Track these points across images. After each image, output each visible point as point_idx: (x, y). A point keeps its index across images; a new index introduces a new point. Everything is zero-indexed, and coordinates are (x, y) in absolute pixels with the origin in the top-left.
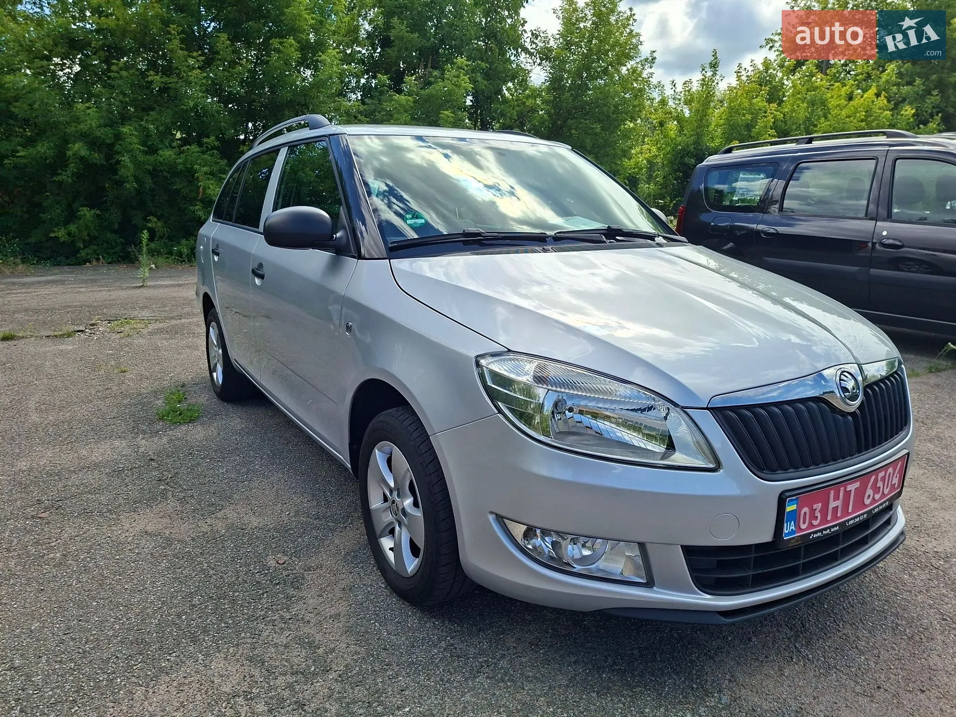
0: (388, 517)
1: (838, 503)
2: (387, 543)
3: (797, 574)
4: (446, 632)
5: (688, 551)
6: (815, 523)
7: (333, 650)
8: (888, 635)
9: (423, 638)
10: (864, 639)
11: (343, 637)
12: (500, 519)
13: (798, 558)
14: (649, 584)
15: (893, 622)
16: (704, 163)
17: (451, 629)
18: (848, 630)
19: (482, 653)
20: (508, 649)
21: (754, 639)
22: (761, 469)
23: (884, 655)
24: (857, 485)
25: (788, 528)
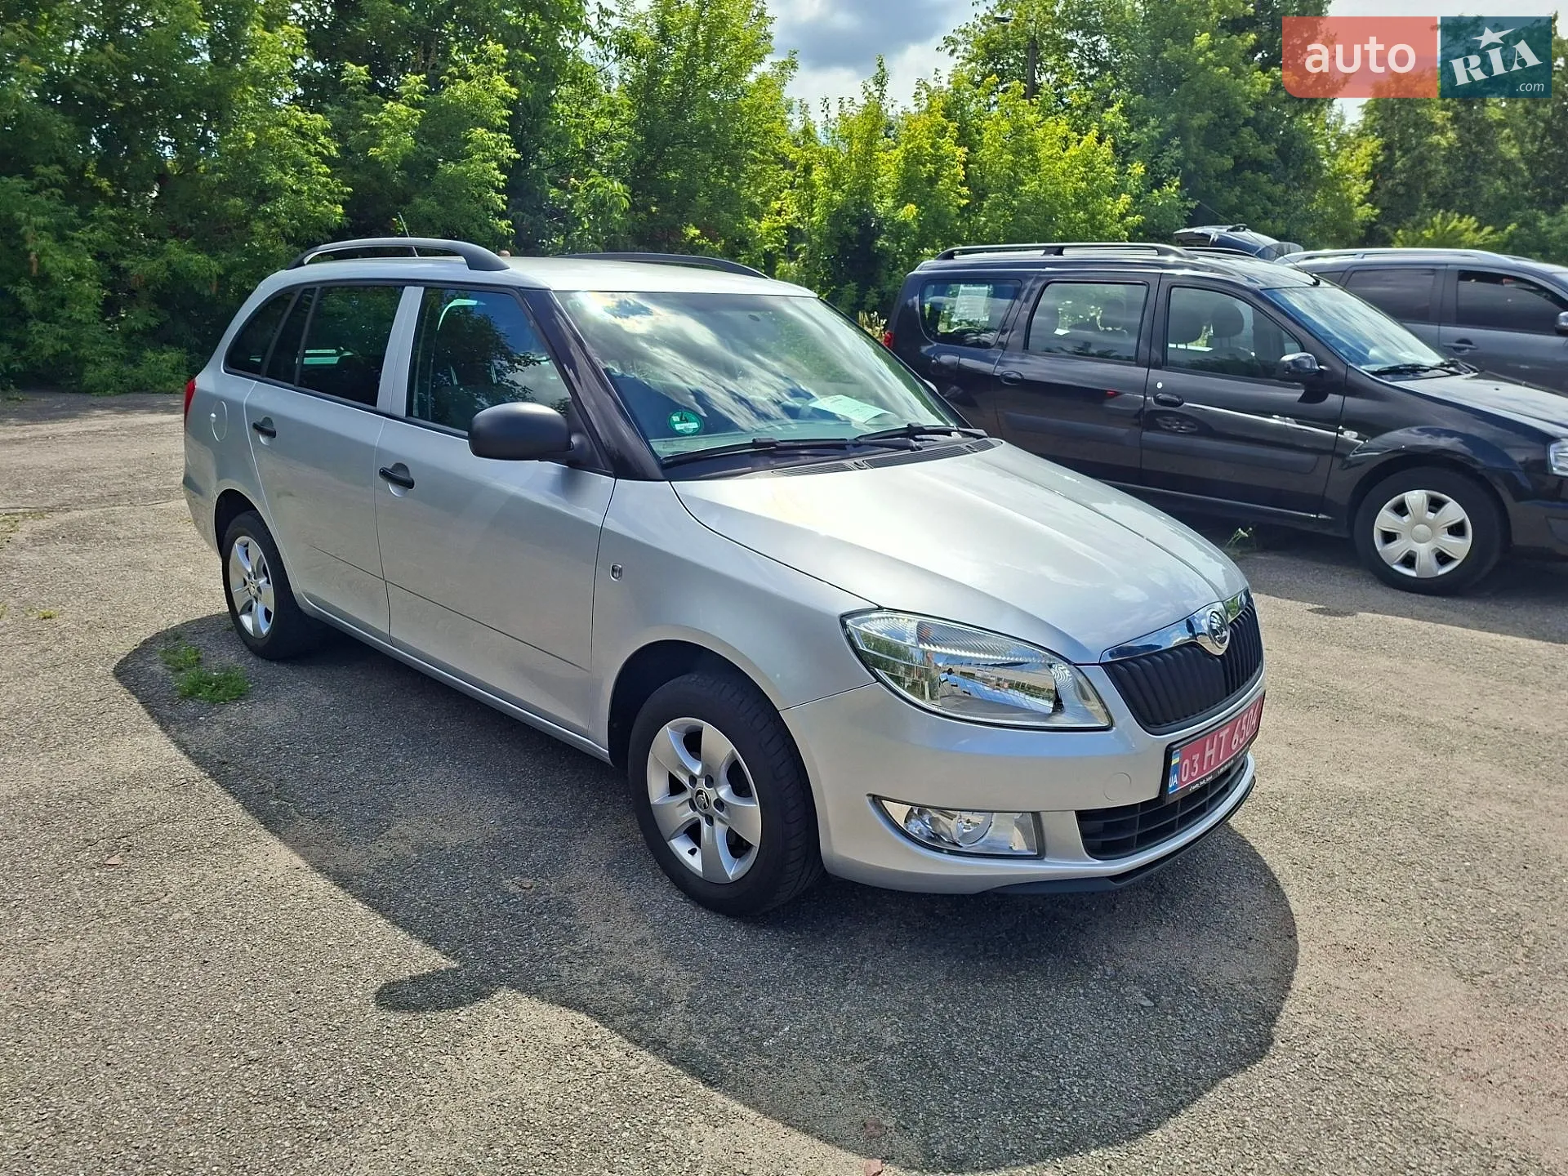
0: (688, 814)
1: (1213, 752)
2: (681, 847)
3: (1173, 830)
4: (786, 942)
5: (1082, 816)
6: (1193, 774)
7: (662, 980)
8: (1246, 886)
9: (763, 953)
10: (1225, 893)
11: (666, 964)
12: (876, 800)
13: (1175, 813)
14: (1040, 856)
15: (1247, 873)
16: (914, 272)
17: (790, 939)
18: (1207, 886)
19: (837, 959)
20: (866, 951)
21: (1118, 906)
22: (1149, 724)
23: (1248, 907)
24: (1227, 730)
25: (1173, 781)
